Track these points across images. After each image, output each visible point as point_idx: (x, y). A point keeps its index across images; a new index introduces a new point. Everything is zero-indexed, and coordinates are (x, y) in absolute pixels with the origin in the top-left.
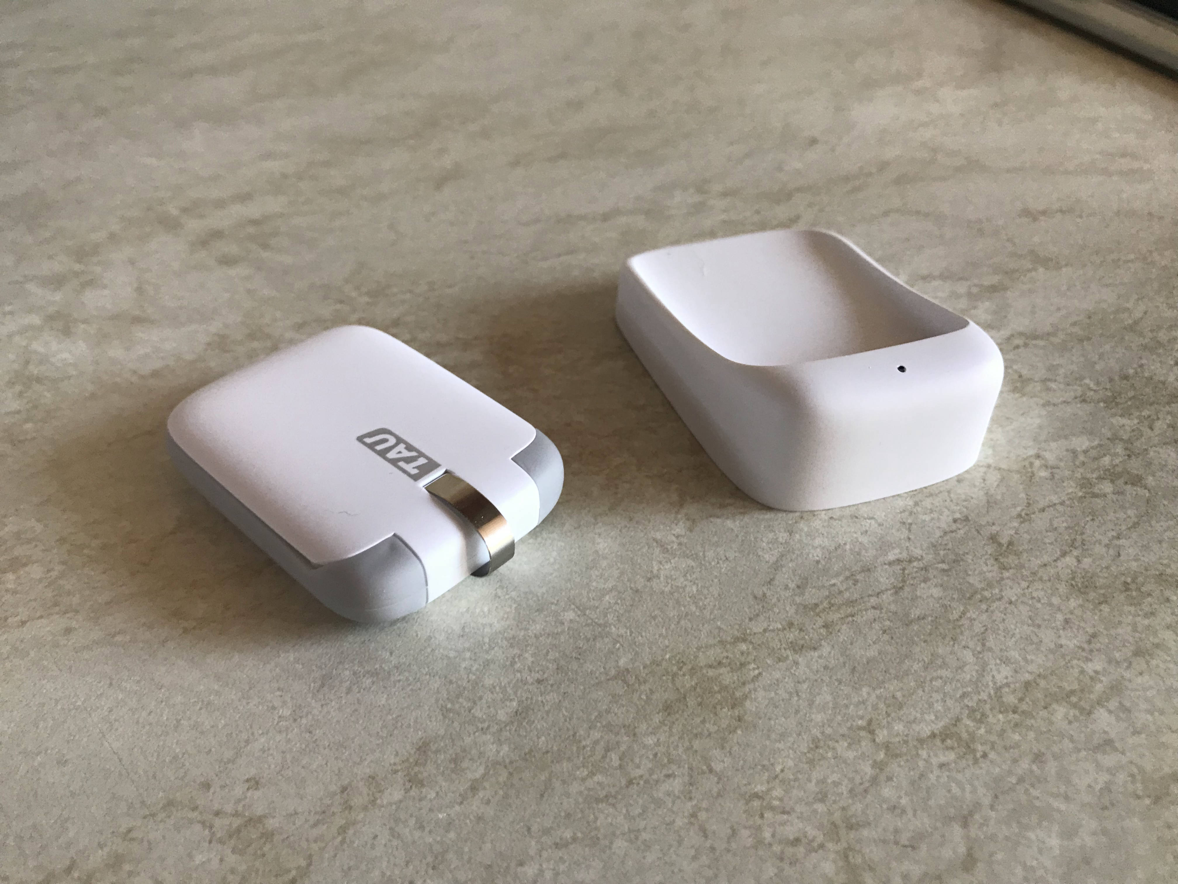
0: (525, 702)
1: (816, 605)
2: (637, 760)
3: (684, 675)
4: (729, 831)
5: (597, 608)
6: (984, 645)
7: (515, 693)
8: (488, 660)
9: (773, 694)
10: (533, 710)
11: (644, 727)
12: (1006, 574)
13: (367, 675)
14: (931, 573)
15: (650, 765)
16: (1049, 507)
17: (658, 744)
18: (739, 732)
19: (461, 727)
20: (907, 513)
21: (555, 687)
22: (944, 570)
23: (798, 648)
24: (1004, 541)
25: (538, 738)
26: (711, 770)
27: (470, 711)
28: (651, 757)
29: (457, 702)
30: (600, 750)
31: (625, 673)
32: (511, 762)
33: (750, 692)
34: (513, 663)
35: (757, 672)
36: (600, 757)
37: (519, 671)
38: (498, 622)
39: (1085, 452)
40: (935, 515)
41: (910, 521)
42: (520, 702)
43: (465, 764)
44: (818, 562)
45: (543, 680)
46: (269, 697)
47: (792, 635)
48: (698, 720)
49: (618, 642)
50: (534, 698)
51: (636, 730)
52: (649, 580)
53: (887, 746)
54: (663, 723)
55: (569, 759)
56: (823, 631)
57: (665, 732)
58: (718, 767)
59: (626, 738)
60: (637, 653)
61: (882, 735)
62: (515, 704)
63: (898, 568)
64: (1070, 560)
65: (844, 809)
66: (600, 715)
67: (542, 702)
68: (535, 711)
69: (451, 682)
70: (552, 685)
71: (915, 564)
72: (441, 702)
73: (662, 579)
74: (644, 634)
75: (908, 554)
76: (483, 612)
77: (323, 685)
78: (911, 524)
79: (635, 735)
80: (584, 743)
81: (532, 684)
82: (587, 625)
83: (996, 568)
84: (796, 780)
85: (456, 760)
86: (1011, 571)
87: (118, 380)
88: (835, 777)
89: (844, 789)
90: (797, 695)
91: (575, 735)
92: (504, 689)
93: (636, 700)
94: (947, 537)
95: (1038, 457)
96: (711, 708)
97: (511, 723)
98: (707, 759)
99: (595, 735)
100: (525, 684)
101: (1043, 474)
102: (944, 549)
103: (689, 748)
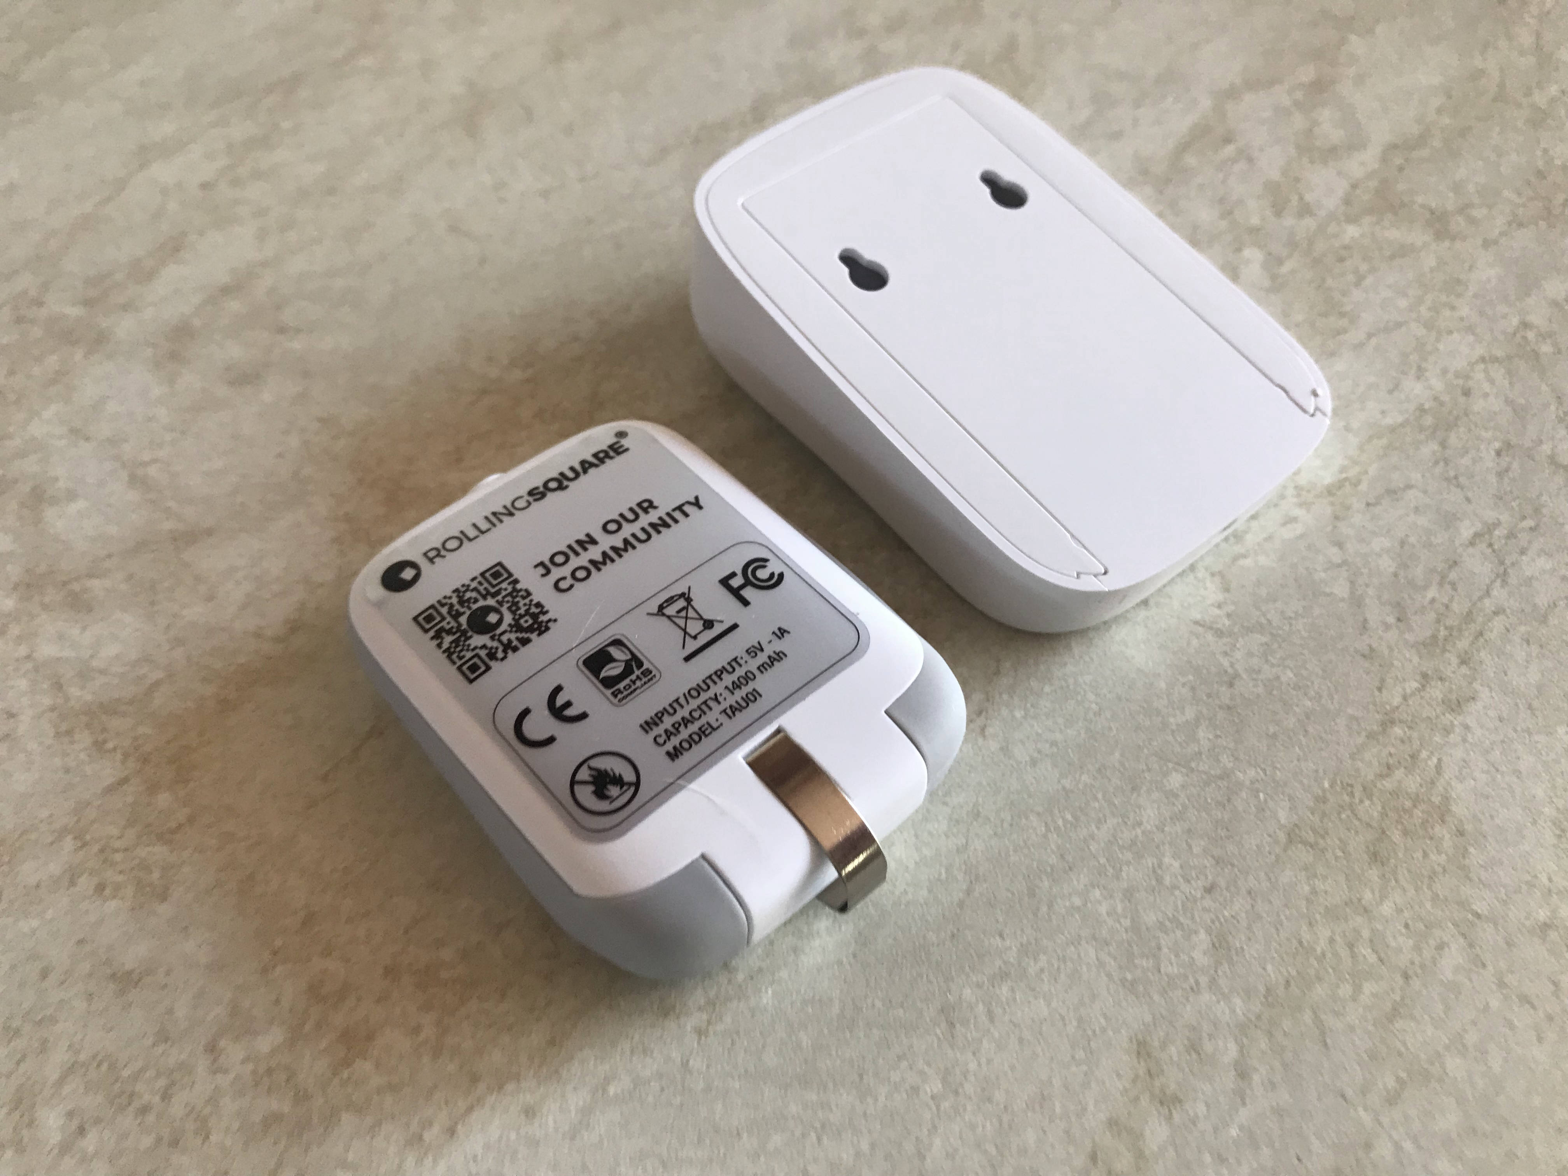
0: (1213, 927)
1: (1434, 637)
2: (1393, 944)
3: (1361, 801)
4: (1552, 988)
5: (1200, 753)
7: (1192, 919)
8: (1127, 890)
9: (1472, 782)
10: (1230, 933)
11: (1368, 896)
13: (996, 983)
15: (1411, 942)
17: (1399, 911)
18: (1472, 850)
19: (1165, 999)
20: (1442, 464)
21: (1232, 889)
22: (1533, 529)
23: (1456, 705)
25: (1264, 969)
26: (1478, 916)
27: (1159, 971)
28: (1403, 930)
29: (1136, 967)
31: (1297, 831)
32: (1259, 1017)
33: (1445, 789)
34: (1159, 880)
35: (1435, 760)
36: (1349, 959)
37: (1175, 887)
38: (1098, 828)
40: (1472, 454)
41: (1452, 473)
42: (1209, 932)
43: (1208, 1047)
44: (1396, 575)
45: (1212, 887)
46: (895, 1076)
47: (1436, 691)
48: (1419, 855)
49: (1258, 791)
50: (1221, 917)
51: (1363, 902)
52: (1231, 685)
54: (1382, 877)
55: (1319, 979)
56: (1464, 670)
57: (1394, 889)
58: (1479, 907)
59: (1360, 920)
60: (1291, 798)
62: (1202, 935)
63: (1483, 546)
66: (1310, 903)
67: (1232, 917)
68: (1234, 933)
69: (1106, 942)
70: (1227, 889)
71: (1497, 533)
72: (1116, 976)
73: (1244, 676)
74: (1278, 766)
75: (1482, 522)
76: (1068, 822)
77: (952, 1025)
78: (1456, 477)
79: (1366, 910)
80: (1319, 949)
81: (1202, 898)
82: (1207, 784)
85: (1194, 1047)
90: (1497, 770)
91: (1300, 943)
92: (1174, 920)
93: (1333, 862)
94: (1506, 480)
95: (1525, 325)
96: (1421, 832)
97: (1218, 964)
98: (1463, 904)
99: (1324, 933)
100: (1195, 901)
101: (1546, 348)
102: (1514, 500)
103: (1435, 898)
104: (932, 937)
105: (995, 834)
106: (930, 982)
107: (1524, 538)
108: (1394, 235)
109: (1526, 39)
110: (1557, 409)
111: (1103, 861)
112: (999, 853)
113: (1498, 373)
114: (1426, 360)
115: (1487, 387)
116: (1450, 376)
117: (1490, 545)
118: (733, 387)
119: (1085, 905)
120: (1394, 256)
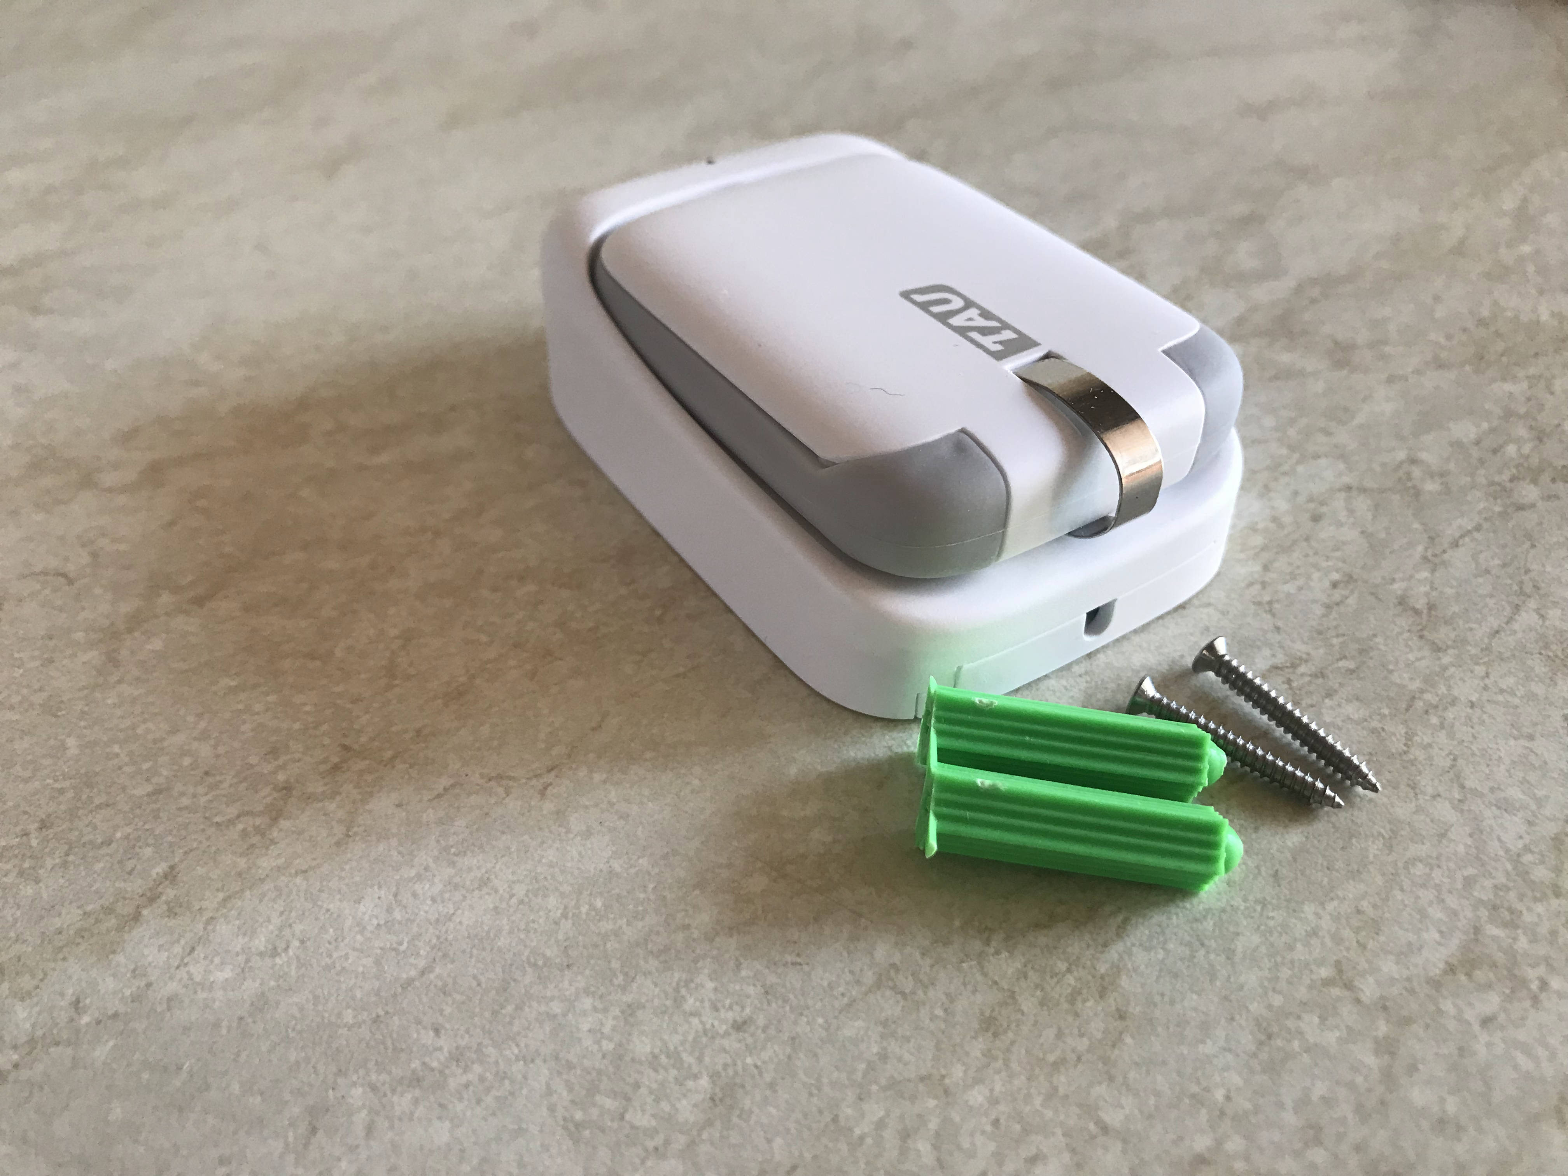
0: (723, 1074)
2: (966, 1145)
6: (1462, 787)
7: (700, 1060)
8: (629, 1006)
9: (1161, 954)
10: (743, 1086)
11: (958, 1072)
12: (1446, 660)
13: (399, 1089)
14: (1333, 682)
15: (992, 1146)
16: (1462, 536)
17: (994, 1101)
18: (1128, 1040)
20: (1258, 587)
21: (772, 1031)
22: (1352, 672)
24: (1420, 604)
25: (769, 1141)
26: (1105, 1129)
27: (622, 1117)
28: (989, 1128)
29: (594, 1105)
30: (889, 1135)
31: (892, 973)
33: (1121, 958)
34: (679, 1001)
36: (896, 1153)
37: (695, 1014)
38: (629, 924)
39: (1477, 443)
40: (1301, 582)
41: (1267, 598)
42: (714, 1076)
45: (745, 1023)
48: (1050, 1035)
50: (739, 1063)
51: (947, 1081)
53: (1383, 1006)
54: (988, 1054)
57: (998, 1072)
58: (1113, 1118)
59: (932, 1103)
61: (1369, 989)
62: (704, 1082)
64: (1527, 618)
65: (1358, 1148)
66: (871, 1067)
67: (756, 1066)
68: (748, 1087)
69: (570, 1066)
70: (765, 1029)
71: (1302, 669)
72: (560, 1112)
75: (1286, 655)
76: (595, 909)
77: (313, 1131)
78: (1270, 603)
79: (946, 1092)
80: (857, 1132)
81: (727, 1034)
83: (1426, 652)
84: (1257, 1110)
86: (1451, 651)
88: (1320, 1089)
89: (1346, 1110)
90: (1202, 945)
91: (835, 1119)
92: (675, 1057)
93: (927, 1021)
94: (1334, 615)
95: (1413, 461)
96: (1065, 1006)
97: (709, 1123)
98: (1089, 1109)
99: (875, 1110)
100: (713, 1038)
101: (1431, 486)
102: (1338, 636)
103: (1051, 1095)
104: (349, 1016)
105: (496, 908)
106: (316, 1072)
108: (1285, 358)
109: (1509, 202)
110: (1427, 549)
111: (615, 965)
112: (488, 933)
113: (1362, 504)
115: (1343, 516)
116: (1301, 499)
119: (565, 1015)
120: (1276, 378)
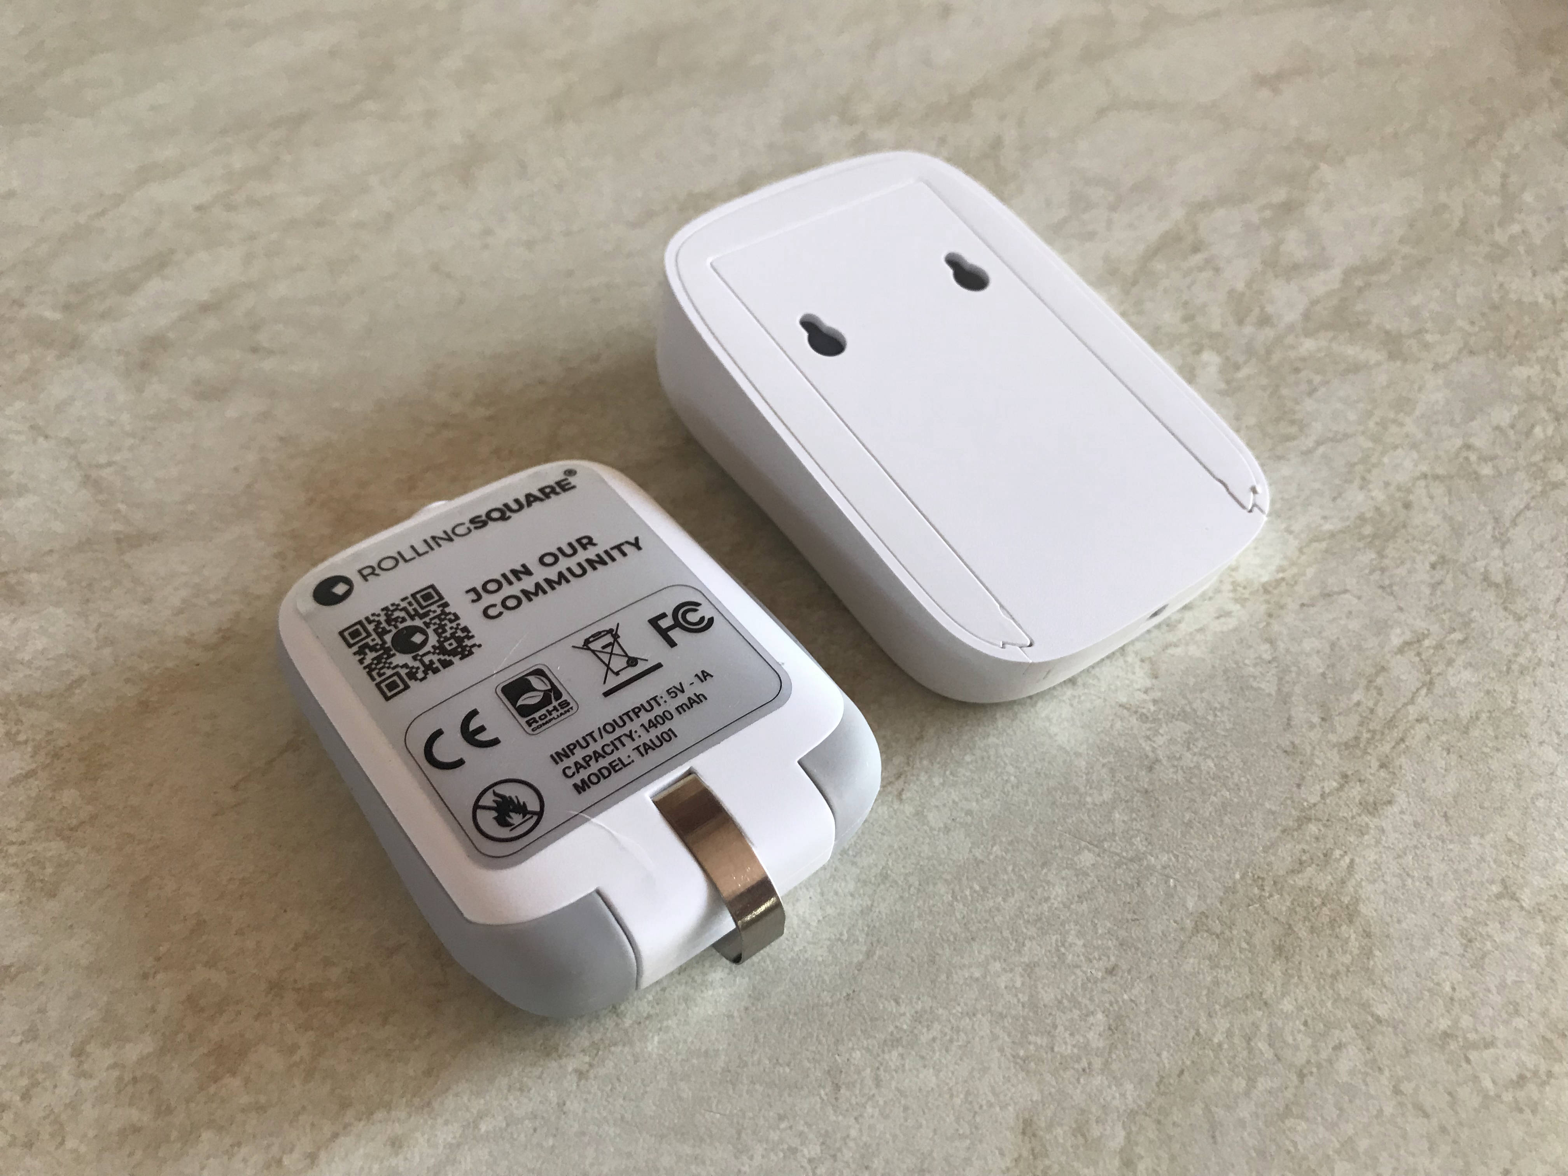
0: (1111, 1009)
1: (1357, 738)
2: (1290, 1040)
3: (1271, 896)
4: (1447, 1098)
5: (1114, 834)
6: (1558, 733)
7: (1091, 999)
8: (1027, 965)
9: (1383, 886)
10: (1128, 1017)
11: (1269, 989)
12: (1527, 626)
13: (886, 1049)
15: (1309, 1040)
16: (1518, 515)
17: (1300, 1009)
18: (1377, 952)
19: (1056, 1078)
20: (1378, 572)
21: (1134, 973)
22: (1461, 642)
23: (1372, 807)
24: (1499, 578)
25: (1159, 1055)
26: (1379, 1020)
27: (1052, 1049)
28: (1302, 1028)
29: (1030, 1043)
31: (1204, 919)
32: (1149, 1105)
33: (1356, 891)
34: (1062, 957)
35: (1347, 859)
36: (1245, 1053)
37: (1076, 966)
38: (1004, 900)
39: (1512, 426)
40: (1408, 565)
41: (1387, 582)
42: (1106, 1014)
43: (1096, 1131)
44: (1323, 675)
45: (1113, 969)
46: (774, 1136)
47: (1355, 791)
48: (1324, 953)
49: (1168, 877)
50: (1120, 1000)
51: (1264, 996)
52: (1150, 769)
53: (1539, 910)
54: (1285, 973)
55: (1214, 1071)
56: (1383, 773)
57: (1296, 985)
58: (1382, 1011)
59: (1260, 1014)
60: (1200, 886)
61: (1526, 898)
62: (1100, 1016)
63: (1411, 654)
65: (1544, 1014)
66: (1210, 992)
67: (1131, 1000)
68: (1132, 1017)
69: (1002, 1016)
70: (1129, 972)
71: (1426, 643)
72: (1008, 1051)
73: (1165, 762)
74: (1191, 853)
75: (1412, 632)
76: (975, 891)
77: (837, 1088)
78: (1391, 586)
79: (1266, 1003)
80: (1216, 1041)
81: (1103, 978)
82: (1118, 865)
83: (1511, 621)
84: (1474, 995)
85: (1080, 1130)
86: (1529, 619)
87: (170, 664)
88: (1511, 976)
89: (1530, 987)
90: (1408, 875)
91: (1198, 1034)
92: (1073, 999)
93: (1238, 953)
94: (1439, 593)
95: (1468, 447)
96: (1328, 932)
97: (1113, 1047)
98: (1365, 1006)
99: (1222, 1024)
100: (1095, 982)
101: (1486, 470)
102: (1445, 612)
103: (1337, 999)
104: (826, 997)
105: (901, 897)
106: (820, 1042)
107: (1451, 651)
108: (1350, 351)
109: (1493, 180)
110: (1494, 529)
111: (1006, 934)
112: (904, 918)
113: (1438, 490)
114: (1369, 471)
115: (1426, 501)
116: (1392, 488)
117: (1419, 654)
118: (690, 440)
119: (985, 977)
120: (1347, 371)
